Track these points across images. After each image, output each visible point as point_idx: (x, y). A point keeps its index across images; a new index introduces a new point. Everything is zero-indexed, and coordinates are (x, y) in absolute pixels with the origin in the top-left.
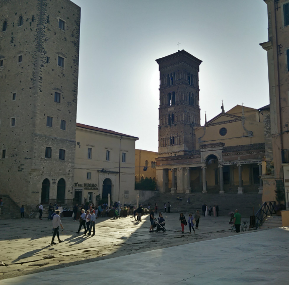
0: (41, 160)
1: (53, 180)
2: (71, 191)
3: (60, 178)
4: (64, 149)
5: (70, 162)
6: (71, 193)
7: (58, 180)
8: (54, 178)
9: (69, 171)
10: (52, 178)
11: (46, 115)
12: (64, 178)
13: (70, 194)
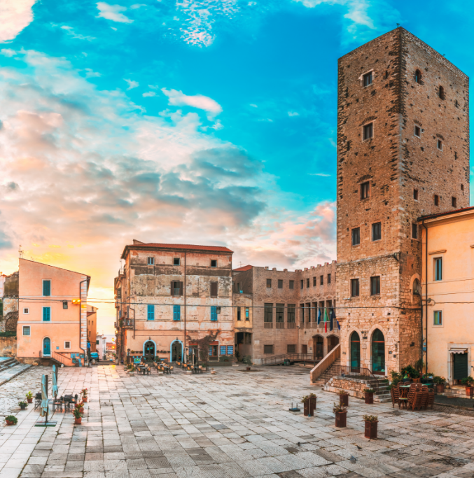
0: (345, 303)
1: (362, 332)
2: (394, 353)
3: (374, 328)
4: (377, 275)
5: (388, 298)
6: (395, 356)
7: (370, 332)
8: (364, 330)
9: (389, 314)
10: (361, 330)
11: (350, 230)
12: (381, 328)
13: (393, 359)
